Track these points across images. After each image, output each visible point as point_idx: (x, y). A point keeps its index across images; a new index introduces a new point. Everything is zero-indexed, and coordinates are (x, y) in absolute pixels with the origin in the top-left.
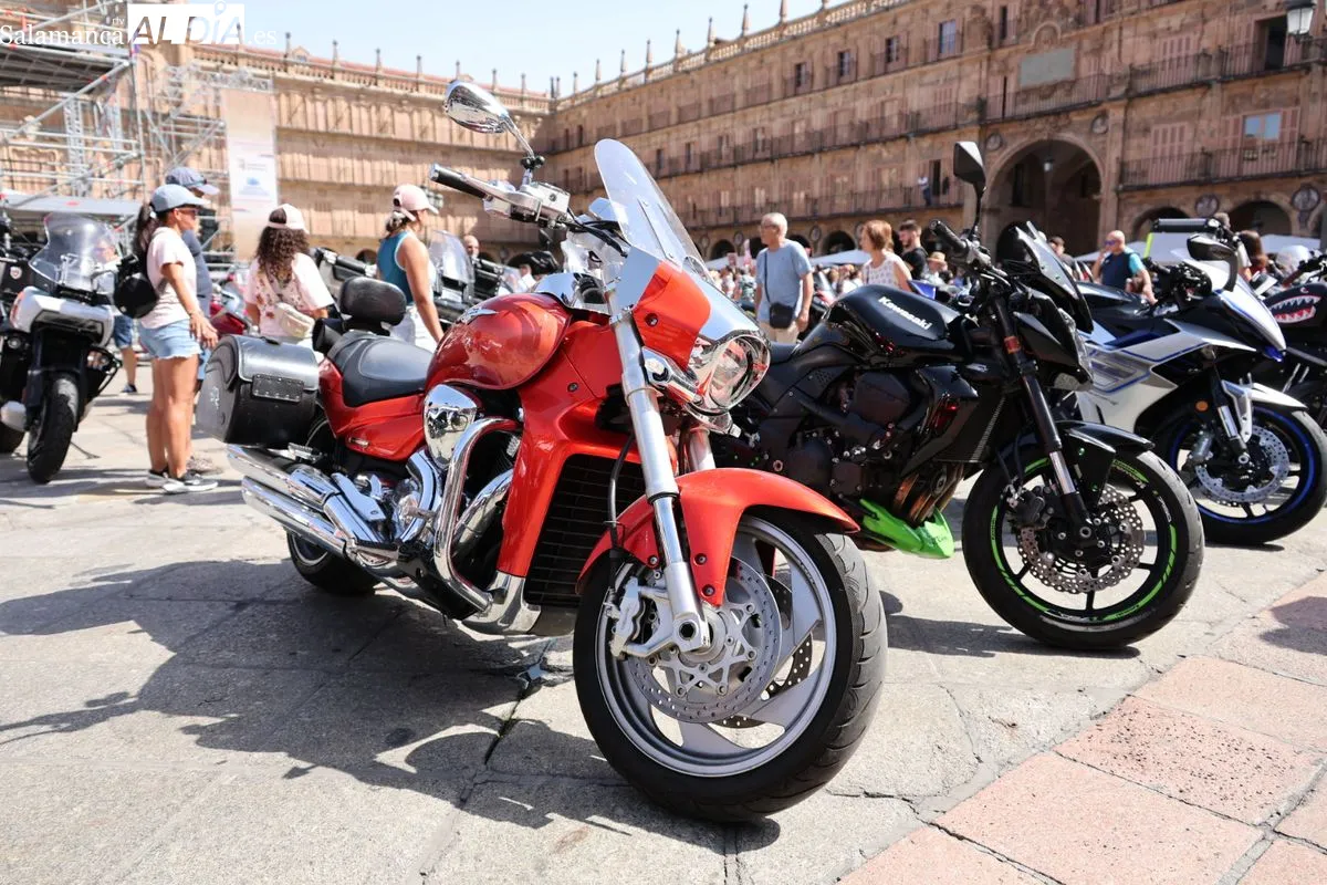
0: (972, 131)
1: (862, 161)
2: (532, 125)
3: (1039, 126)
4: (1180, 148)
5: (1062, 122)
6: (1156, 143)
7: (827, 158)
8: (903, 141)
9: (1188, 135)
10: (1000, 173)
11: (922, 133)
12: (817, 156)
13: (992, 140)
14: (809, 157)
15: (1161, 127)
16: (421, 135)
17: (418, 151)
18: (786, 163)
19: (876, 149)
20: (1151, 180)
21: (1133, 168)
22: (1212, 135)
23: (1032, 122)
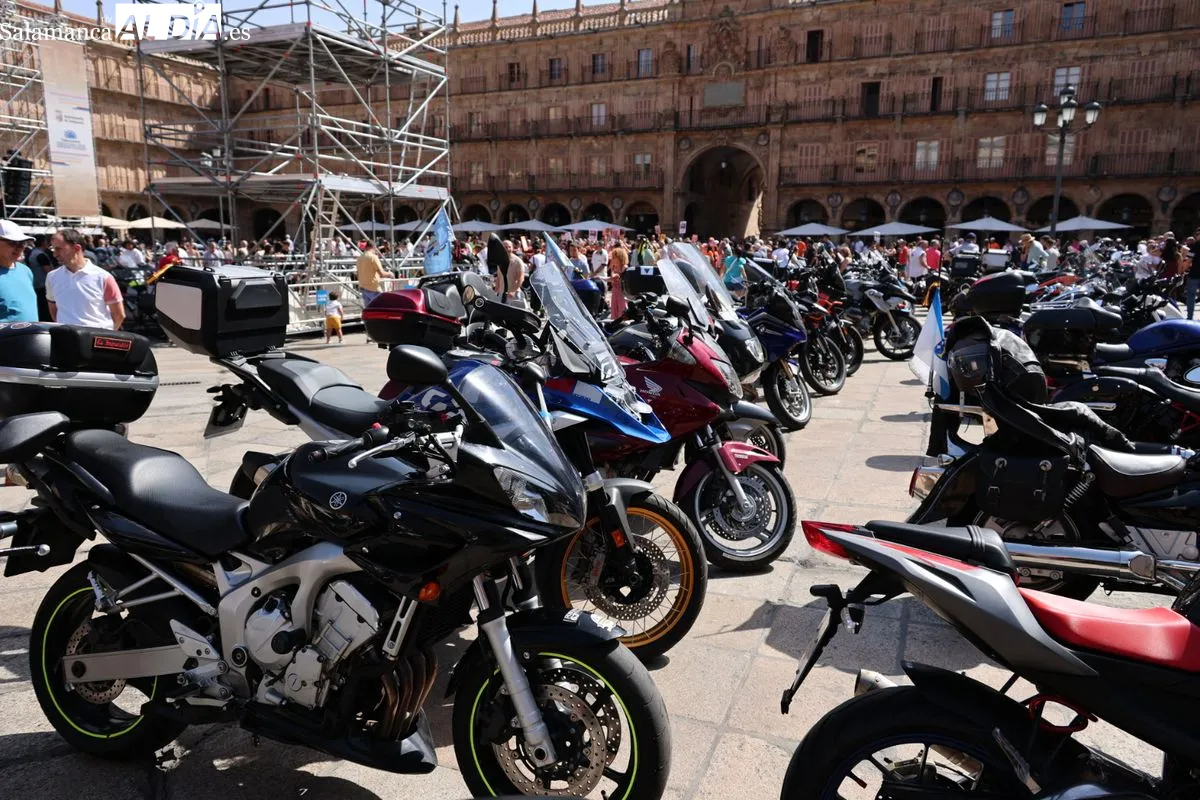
0: (669, 134)
1: (575, 149)
3: (721, 136)
4: (817, 160)
5: (737, 135)
6: (801, 155)
7: (542, 144)
8: (612, 136)
9: (822, 152)
12: (533, 142)
13: (683, 142)
14: (525, 142)
15: (804, 145)
18: (504, 145)
20: (799, 180)
21: (787, 171)
22: (837, 153)
23: (716, 132)
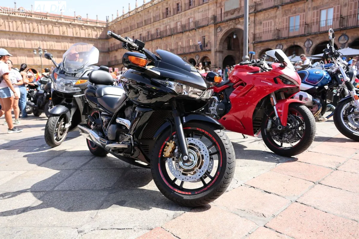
0: (212, 26)
1: (184, 36)
2: (100, 30)
3: (231, 24)
4: (271, 28)
5: (237, 22)
6: (264, 27)
7: (175, 37)
8: (194, 30)
9: (273, 24)
10: (221, 39)
11: (199, 28)
12: (172, 36)
13: (218, 29)
14: (170, 37)
15: (265, 22)
16: (63, 34)
17: (62, 39)
18: (165, 39)
19: (187, 33)
20: (263, 39)
21: (257, 36)
22: (280, 24)
23: (228, 22)
